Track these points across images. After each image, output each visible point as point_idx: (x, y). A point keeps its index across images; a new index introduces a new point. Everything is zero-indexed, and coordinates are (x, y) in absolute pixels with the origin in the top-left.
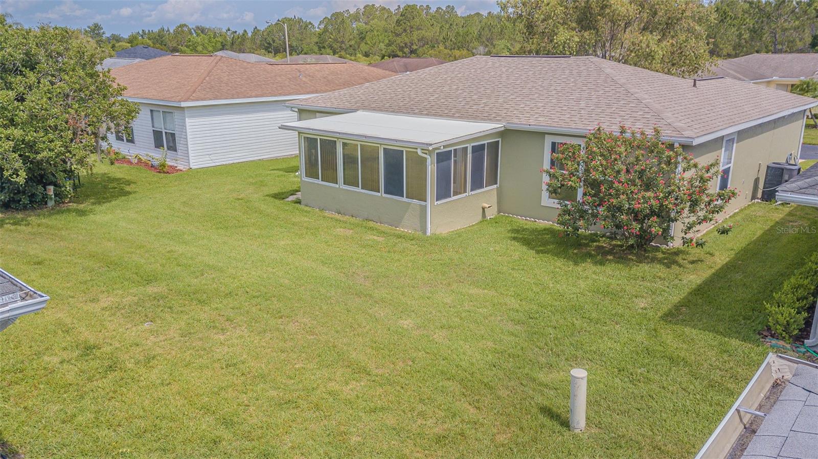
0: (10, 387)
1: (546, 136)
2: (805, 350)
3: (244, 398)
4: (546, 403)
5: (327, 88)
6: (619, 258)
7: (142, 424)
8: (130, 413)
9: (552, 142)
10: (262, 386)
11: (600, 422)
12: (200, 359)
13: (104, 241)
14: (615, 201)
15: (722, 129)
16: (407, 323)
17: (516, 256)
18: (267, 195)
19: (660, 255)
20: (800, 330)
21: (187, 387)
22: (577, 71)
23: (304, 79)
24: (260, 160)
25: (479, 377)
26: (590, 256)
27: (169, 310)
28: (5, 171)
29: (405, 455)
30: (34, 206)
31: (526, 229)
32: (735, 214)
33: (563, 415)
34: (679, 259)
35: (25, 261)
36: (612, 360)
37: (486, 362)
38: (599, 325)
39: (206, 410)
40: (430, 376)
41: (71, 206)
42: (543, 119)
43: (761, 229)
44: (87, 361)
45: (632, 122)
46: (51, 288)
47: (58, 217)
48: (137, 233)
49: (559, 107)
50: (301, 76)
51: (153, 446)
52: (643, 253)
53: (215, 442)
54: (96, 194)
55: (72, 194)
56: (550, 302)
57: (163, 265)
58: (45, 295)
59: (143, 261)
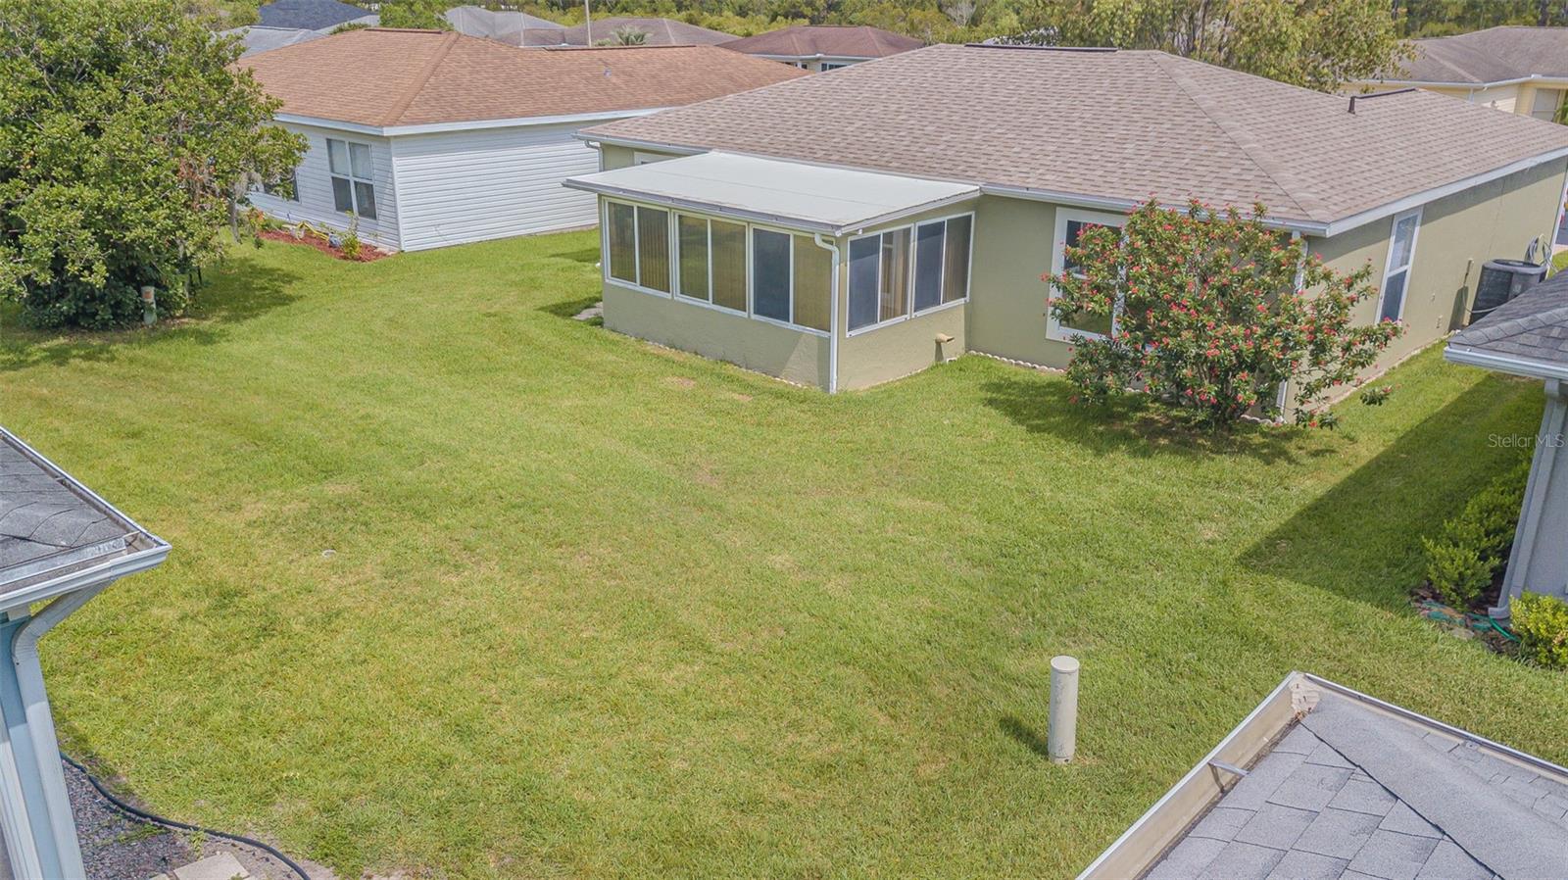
0: (99, 660)
1: (1058, 208)
2: (1489, 625)
3: (492, 689)
4: (1012, 711)
5: (658, 98)
6: (1179, 443)
7: (318, 730)
8: (299, 710)
9: (1069, 222)
10: (522, 668)
11: (1101, 747)
12: (418, 619)
13: (246, 393)
14: (1171, 342)
15: (1387, 204)
16: (780, 560)
17: (990, 435)
18: (542, 309)
19: (1256, 439)
20: (1484, 590)
21: (394, 667)
22: (1125, 80)
23: (614, 80)
24: (530, 235)
25: (900, 660)
26: (1126, 439)
27: (363, 528)
28: (70, 264)
29: (761, 795)
30: (122, 323)
31: (1015, 383)
32: (1411, 359)
33: (1040, 734)
34: (1291, 447)
35: (110, 430)
36: (1139, 636)
37: (916, 634)
38: (1125, 571)
39: (428, 708)
40: (815, 656)
41: (187, 323)
42: (1054, 177)
43: (1455, 390)
44: (224, 617)
45: (1218, 189)
46: (157, 484)
47: (163, 345)
48: (305, 380)
49: (1085, 154)
50: (608, 74)
51: (338, 768)
52: (1225, 433)
53: (442, 765)
54: (231, 301)
55: (188, 302)
56: (1041, 527)
57: (352, 444)
58: (164, 542)
59: (317, 434)
